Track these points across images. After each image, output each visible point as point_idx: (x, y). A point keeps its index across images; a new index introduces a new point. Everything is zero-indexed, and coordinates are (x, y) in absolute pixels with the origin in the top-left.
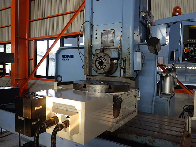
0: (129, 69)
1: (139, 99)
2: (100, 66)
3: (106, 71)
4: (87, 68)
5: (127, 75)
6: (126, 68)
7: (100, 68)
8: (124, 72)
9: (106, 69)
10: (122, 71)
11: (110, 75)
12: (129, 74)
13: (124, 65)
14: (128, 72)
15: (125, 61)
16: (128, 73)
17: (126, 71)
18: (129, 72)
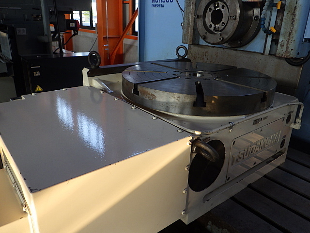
0: (290, 34)
1: (297, 126)
2: (213, 25)
3: (226, 37)
4: (188, 27)
5: (280, 50)
6: (282, 30)
7: (212, 29)
8: (275, 41)
9: (226, 34)
10: (270, 39)
11: (240, 47)
12: (287, 47)
13: (279, 21)
14: (286, 43)
15: (281, 11)
16: (285, 46)
17: (280, 40)
18: (288, 42)
